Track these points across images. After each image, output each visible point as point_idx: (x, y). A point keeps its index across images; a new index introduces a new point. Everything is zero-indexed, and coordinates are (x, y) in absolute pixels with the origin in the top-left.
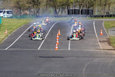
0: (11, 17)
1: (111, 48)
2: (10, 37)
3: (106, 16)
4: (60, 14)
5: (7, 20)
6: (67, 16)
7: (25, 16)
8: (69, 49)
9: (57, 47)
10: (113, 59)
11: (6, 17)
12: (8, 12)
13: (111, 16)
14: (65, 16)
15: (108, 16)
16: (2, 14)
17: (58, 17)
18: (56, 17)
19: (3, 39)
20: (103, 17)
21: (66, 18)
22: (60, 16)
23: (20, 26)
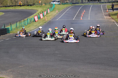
0: (60, 4)
1: (110, 18)
2: (59, 14)
3: (107, 2)
4: (84, 2)
5: (58, 5)
6: (88, 3)
7: (67, 3)
8: (89, 19)
9: (81, 18)
10: (111, 23)
11: (57, 4)
12: (58, 2)
13: (110, 2)
14: (87, 3)
15: (109, 2)
16: (55, 3)
17: (83, 3)
18: (82, 3)
19: (55, 15)
20: (106, 3)
21: (87, 4)
22: (85, 3)
23: (64, 8)
